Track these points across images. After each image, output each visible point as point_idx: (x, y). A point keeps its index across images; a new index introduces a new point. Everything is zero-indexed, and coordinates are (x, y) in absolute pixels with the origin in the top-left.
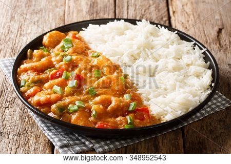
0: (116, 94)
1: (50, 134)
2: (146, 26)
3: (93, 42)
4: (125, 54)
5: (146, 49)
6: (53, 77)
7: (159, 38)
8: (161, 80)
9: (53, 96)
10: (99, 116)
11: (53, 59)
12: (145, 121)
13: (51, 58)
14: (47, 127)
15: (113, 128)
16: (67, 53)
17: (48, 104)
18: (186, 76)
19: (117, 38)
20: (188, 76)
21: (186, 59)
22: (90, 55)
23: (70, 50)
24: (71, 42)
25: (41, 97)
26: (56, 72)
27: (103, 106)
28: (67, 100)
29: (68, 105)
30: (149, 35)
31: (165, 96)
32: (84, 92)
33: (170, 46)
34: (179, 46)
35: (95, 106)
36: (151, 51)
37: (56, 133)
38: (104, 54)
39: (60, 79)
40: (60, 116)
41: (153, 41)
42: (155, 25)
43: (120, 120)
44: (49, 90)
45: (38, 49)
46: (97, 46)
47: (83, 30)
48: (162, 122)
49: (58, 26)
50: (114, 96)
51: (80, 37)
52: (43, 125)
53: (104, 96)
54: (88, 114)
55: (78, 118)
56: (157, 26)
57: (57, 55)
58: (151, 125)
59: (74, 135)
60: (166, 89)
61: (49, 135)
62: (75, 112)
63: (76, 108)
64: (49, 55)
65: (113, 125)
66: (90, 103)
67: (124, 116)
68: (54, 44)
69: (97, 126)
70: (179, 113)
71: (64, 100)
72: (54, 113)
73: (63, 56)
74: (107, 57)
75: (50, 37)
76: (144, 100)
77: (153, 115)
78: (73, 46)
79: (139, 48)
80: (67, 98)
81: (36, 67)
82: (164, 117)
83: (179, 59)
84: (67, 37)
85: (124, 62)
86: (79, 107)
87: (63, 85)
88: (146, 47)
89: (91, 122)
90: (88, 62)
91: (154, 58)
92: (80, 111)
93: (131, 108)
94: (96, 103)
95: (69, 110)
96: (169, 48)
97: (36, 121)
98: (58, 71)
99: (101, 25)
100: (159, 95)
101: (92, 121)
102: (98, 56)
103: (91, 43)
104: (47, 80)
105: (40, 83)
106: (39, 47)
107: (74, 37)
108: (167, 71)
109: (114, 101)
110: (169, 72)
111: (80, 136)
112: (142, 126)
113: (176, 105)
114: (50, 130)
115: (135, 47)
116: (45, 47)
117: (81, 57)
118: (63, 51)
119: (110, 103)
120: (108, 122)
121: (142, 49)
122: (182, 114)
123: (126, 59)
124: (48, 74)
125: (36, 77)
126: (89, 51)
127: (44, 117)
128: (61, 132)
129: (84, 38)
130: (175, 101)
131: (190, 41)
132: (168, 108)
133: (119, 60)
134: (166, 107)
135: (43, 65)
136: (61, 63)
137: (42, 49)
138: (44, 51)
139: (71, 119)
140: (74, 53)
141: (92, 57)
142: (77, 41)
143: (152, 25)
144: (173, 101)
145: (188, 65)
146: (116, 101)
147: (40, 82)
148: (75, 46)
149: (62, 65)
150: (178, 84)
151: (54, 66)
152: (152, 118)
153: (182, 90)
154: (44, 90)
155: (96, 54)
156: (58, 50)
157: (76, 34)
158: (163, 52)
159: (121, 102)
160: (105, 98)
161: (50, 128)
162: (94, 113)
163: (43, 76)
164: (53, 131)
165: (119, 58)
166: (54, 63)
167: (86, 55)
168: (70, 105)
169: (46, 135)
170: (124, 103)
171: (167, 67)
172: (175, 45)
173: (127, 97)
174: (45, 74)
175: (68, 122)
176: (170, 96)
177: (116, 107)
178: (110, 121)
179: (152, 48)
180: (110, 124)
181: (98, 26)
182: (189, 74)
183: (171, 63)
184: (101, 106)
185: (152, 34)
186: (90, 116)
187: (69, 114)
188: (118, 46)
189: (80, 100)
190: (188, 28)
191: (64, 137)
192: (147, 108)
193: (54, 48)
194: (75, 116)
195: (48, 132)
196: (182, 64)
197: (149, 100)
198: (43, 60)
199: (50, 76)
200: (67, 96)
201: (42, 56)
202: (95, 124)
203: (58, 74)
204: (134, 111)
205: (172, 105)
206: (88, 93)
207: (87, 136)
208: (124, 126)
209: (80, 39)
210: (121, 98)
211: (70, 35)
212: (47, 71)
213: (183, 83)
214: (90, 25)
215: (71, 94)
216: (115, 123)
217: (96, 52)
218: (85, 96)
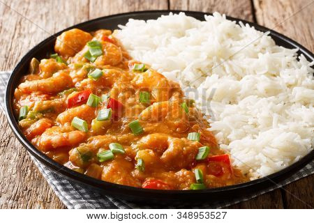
0: (175, 131)
1: (68, 197)
2: (220, 23)
3: (136, 48)
4: (188, 67)
5: (222, 60)
6: (73, 103)
7: (242, 41)
8: (247, 110)
9: (72, 135)
10: (148, 169)
11: (72, 75)
12: (223, 178)
13: (69, 72)
14: (62, 184)
15: (173, 188)
16: (94, 65)
17: (65, 147)
18: (288, 103)
19: (174, 40)
20: (290, 104)
21: (286, 77)
22: (132, 68)
23: (100, 60)
24: (101, 47)
25: (52, 136)
26: (78, 95)
27: (154, 151)
28: (96, 141)
29: (97, 150)
30: (225, 37)
31: (255, 136)
32: (123, 128)
33: (260, 55)
34: (273, 54)
35: (141, 151)
36: (229, 62)
37: (77, 196)
38: (154, 66)
39: (83, 106)
40: (84, 168)
41: (231, 46)
42: (235, 22)
43: (183, 176)
44: (66, 125)
45: (48, 58)
46: (142, 54)
47: (119, 29)
48: (252, 179)
49: (79, 22)
50: (172, 135)
51: (115, 39)
52: (55, 182)
53: (156, 136)
54: (129, 165)
55: (113, 172)
56: (237, 23)
57: (78, 68)
58: (234, 184)
59: (107, 200)
60: (255, 125)
61: (65, 199)
62: (108, 161)
63: (109, 154)
64: (65, 67)
65: (171, 183)
66: (134, 146)
67: (189, 168)
68: (74, 49)
69: (144, 185)
70: (280, 164)
71: (91, 141)
72: (74, 163)
73: (88, 70)
74: (159, 71)
75: (67, 38)
76: (220, 143)
77: (236, 166)
78: (103, 53)
79: (209, 58)
80: (94, 138)
81: (45, 87)
82: (254, 171)
83: (274, 76)
84: (94, 39)
85: (185, 79)
86: (115, 153)
87: (88, 116)
88: (221, 56)
89: (134, 178)
90: (128, 79)
91: (234, 74)
92: (117, 160)
93: (200, 156)
94: (143, 147)
95: (99, 158)
96: (258, 58)
97: (44, 175)
98: (80, 94)
99: (148, 21)
100: (245, 134)
101: (136, 177)
102: (145, 70)
103: (132, 50)
104: (62, 108)
105: (50, 113)
106: (49, 54)
107: (106, 39)
108: (256, 94)
109: (173, 145)
110: (260, 96)
111: (116, 200)
112: (219, 185)
113: (275, 151)
114: (66, 190)
115: (204, 56)
116: (59, 54)
117: (118, 71)
118: (88, 61)
119: (166, 146)
120: (163, 178)
121: (215, 58)
122: (285, 166)
123: (190, 75)
124: (63, 99)
125: (45, 102)
126: (130, 62)
127: (57, 168)
128: (84, 194)
129: (122, 40)
130: (272, 145)
131: (291, 47)
132: (260, 156)
133: (179, 77)
134: (258, 154)
135: (55, 83)
136: (85, 81)
137: (55, 58)
138: (57, 60)
139: (101, 173)
140: (105, 64)
141: (135, 71)
142: (111, 45)
143: (230, 21)
144: (268, 144)
145: (290, 86)
146: (176, 143)
147: (52, 112)
148: (106, 53)
149: (86, 84)
150: (275, 116)
151: (73, 86)
152: (234, 172)
153: (282, 127)
154: (58, 124)
155: (140, 67)
156: (80, 59)
157: (108, 35)
158: (248, 64)
159: (183, 145)
160: (158, 139)
161: (68, 187)
162: (139, 163)
163: (56, 101)
164: (73, 192)
165: (177, 73)
166: (74, 81)
167: (125, 68)
168: (100, 150)
169: (61, 198)
170: (188, 147)
171: (256, 89)
172: (268, 53)
173: (193, 138)
174: (59, 97)
175: (97, 177)
176: (263, 137)
177: (175, 154)
178: (166, 177)
179: (231, 58)
180: (166, 182)
181: (143, 21)
182: (292, 101)
183: (263, 83)
184: (151, 152)
185: (229, 35)
186: (133, 168)
187: (99, 164)
188: (176, 54)
189: (116, 141)
190: (285, 27)
191: (91, 203)
192: (227, 156)
193: (73, 56)
194: (109, 168)
195: (63, 193)
196: (281, 83)
197: (228, 142)
198: (56, 75)
199: (67, 102)
200: (95, 134)
201: (54, 69)
202: (142, 181)
203: (80, 97)
204: (205, 161)
205: (267, 150)
206: (129, 130)
207: (129, 202)
208: (189, 186)
209: (114, 42)
210: (183, 139)
211: (100, 35)
212: (63, 93)
213: (283, 115)
214: (130, 20)
215: (102, 132)
216: (175, 180)
217: (140, 63)
218: (125, 135)
